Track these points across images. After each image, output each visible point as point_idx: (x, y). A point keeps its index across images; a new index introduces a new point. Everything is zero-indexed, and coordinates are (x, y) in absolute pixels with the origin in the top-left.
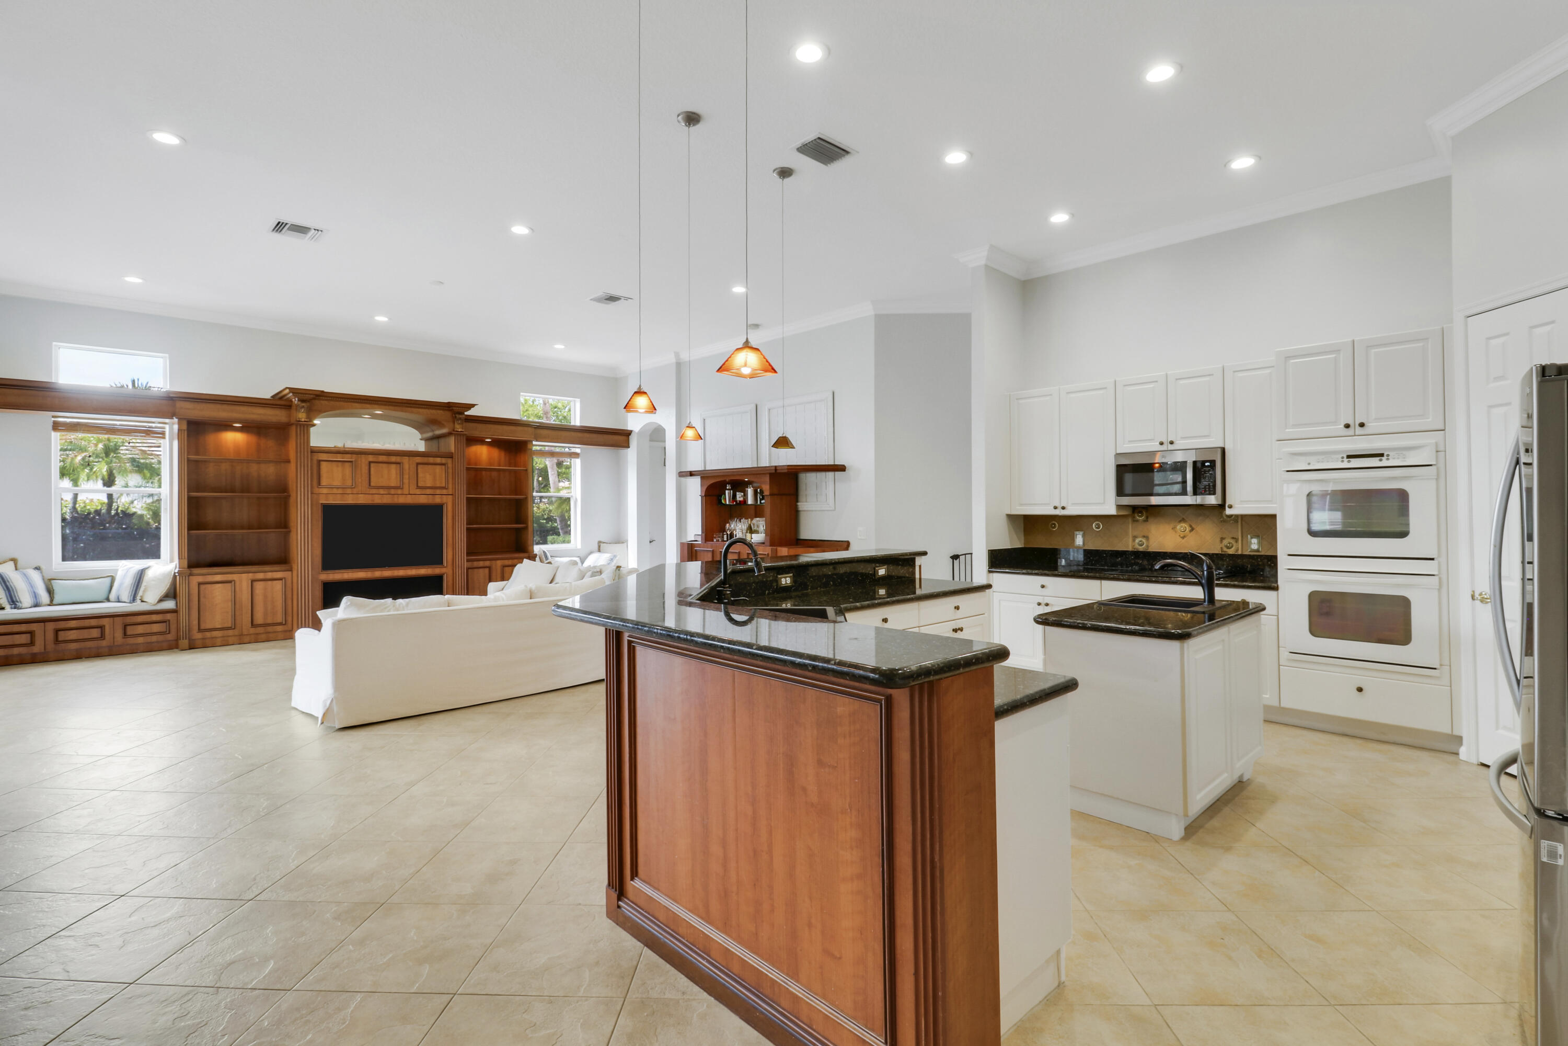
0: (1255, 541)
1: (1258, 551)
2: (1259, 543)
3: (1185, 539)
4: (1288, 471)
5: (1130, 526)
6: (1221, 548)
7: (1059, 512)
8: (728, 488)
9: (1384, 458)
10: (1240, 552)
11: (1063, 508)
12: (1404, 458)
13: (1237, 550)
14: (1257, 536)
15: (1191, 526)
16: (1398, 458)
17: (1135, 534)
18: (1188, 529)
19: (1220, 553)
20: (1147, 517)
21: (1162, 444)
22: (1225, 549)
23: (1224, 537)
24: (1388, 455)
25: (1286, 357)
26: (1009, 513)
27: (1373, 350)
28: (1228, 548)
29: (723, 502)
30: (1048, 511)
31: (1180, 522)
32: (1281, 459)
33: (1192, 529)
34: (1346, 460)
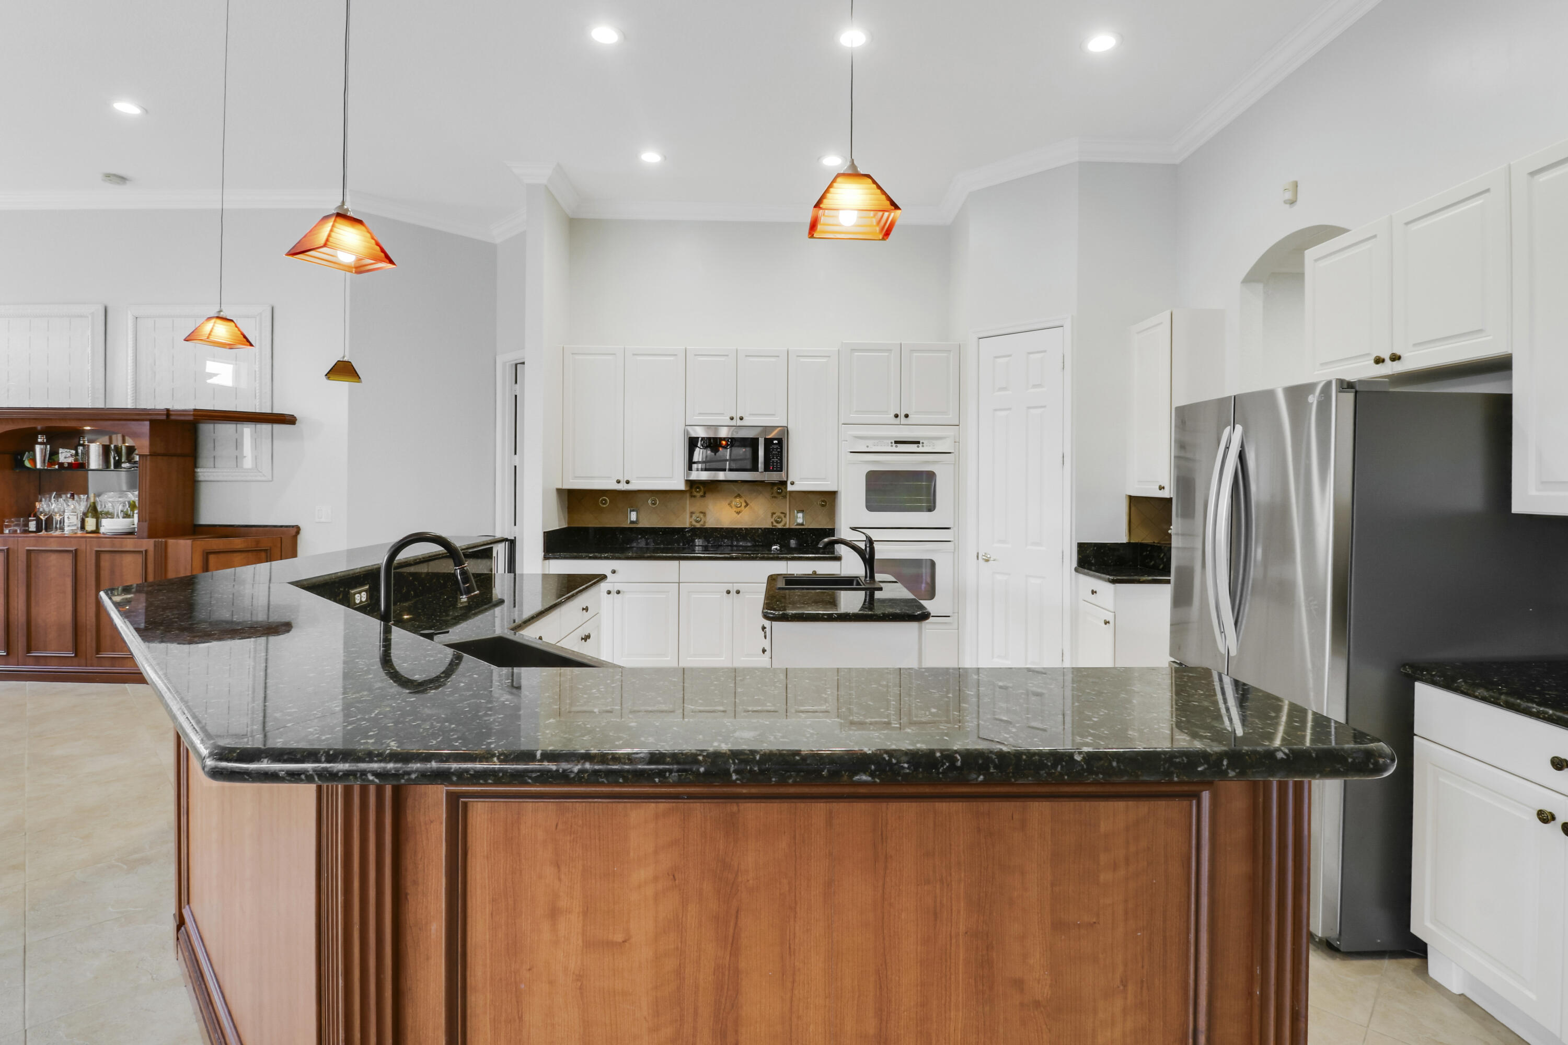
0: (800, 515)
1: (802, 524)
2: (803, 517)
3: (740, 514)
4: (851, 452)
5: (688, 502)
6: (772, 522)
7: (622, 487)
8: (39, 440)
9: (920, 445)
10: (787, 526)
11: (628, 482)
12: (934, 446)
13: (785, 525)
14: (802, 511)
15: (746, 502)
16: (930, 446)
17: (693, 510)
18: (744, 504)
19: (771, 527)
20: (705, 493)
21: (732, 419)
22: (775, 524)
23: (775, 511)
24: (923, 443)
25: (852, 350)
26: (560, 487)
27: (915, 354)
28: (777, 522)
29: (27, 464)
30: (611, 485)
31: (736, 497)
32: (847, 441)
33: (747, 505)
34: (894, 445)
